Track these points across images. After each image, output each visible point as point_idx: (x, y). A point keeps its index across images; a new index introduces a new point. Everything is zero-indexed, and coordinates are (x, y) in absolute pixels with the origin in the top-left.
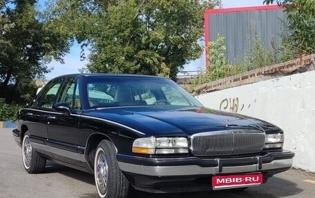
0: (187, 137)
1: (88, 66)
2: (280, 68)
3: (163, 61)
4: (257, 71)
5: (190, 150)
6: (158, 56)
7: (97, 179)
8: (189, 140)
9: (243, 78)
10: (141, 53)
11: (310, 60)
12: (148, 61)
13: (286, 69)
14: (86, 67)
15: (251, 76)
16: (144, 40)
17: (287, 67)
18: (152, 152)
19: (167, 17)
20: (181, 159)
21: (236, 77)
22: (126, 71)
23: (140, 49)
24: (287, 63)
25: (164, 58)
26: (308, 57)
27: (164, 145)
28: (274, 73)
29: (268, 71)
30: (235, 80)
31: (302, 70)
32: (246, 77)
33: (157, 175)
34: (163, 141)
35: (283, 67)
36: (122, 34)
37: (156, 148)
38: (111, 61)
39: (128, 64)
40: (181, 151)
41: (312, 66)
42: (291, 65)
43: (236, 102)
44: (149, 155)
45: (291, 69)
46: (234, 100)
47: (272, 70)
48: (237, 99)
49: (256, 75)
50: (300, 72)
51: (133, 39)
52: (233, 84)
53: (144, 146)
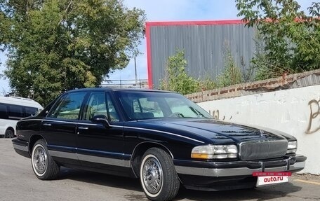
0: (236, 145)
1: (6, 73)
2: (262, 85)
3: (89, 70)
4: (237, 86)
5: (238, 155)
6: (83, 64)
7: (144, 182)
8: (238, 147)
9: (222, 93)
10: (66, 60)
11: (293, 79)
12: (74, 69)
13: (267, 86)
14: (3, 73)
15: (231, 91)
16: (69, 48)
17: (269, 84)
18: (210, 157)
19: (91, 24)
20: (230, 163)
21: (213, 91)
22: (52, 79)
23: (64, 56)
24: (269, 80)
25: (89, 67)
26: (291, 76)
27: (220, 151)
28: (256, 89)
29: (249, 87)
30: (213, 94)
31: (285, 87)
32: (226, 92)
33: (215, 176)
34: (220, 149)
35: (265, 84)
36: (47, 41)
37: (215, 154)
38: (35, 68)
39: (53, 72)
40: (232, 156)
41: (294, 85)
42: (274, 83)
43: (216, 114)
44: (207, 159)
45: (273, 86)
46: (214, 112)
47: (253, 86)
48: (218, 111)
49: (236, 90)
50: (283, 89)
51: (57, 46)
52: (210, 97)
53: (204, 152)
